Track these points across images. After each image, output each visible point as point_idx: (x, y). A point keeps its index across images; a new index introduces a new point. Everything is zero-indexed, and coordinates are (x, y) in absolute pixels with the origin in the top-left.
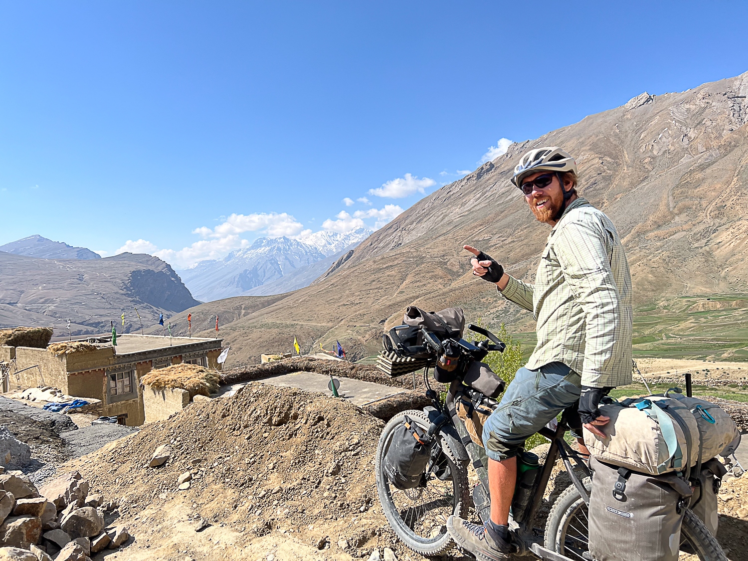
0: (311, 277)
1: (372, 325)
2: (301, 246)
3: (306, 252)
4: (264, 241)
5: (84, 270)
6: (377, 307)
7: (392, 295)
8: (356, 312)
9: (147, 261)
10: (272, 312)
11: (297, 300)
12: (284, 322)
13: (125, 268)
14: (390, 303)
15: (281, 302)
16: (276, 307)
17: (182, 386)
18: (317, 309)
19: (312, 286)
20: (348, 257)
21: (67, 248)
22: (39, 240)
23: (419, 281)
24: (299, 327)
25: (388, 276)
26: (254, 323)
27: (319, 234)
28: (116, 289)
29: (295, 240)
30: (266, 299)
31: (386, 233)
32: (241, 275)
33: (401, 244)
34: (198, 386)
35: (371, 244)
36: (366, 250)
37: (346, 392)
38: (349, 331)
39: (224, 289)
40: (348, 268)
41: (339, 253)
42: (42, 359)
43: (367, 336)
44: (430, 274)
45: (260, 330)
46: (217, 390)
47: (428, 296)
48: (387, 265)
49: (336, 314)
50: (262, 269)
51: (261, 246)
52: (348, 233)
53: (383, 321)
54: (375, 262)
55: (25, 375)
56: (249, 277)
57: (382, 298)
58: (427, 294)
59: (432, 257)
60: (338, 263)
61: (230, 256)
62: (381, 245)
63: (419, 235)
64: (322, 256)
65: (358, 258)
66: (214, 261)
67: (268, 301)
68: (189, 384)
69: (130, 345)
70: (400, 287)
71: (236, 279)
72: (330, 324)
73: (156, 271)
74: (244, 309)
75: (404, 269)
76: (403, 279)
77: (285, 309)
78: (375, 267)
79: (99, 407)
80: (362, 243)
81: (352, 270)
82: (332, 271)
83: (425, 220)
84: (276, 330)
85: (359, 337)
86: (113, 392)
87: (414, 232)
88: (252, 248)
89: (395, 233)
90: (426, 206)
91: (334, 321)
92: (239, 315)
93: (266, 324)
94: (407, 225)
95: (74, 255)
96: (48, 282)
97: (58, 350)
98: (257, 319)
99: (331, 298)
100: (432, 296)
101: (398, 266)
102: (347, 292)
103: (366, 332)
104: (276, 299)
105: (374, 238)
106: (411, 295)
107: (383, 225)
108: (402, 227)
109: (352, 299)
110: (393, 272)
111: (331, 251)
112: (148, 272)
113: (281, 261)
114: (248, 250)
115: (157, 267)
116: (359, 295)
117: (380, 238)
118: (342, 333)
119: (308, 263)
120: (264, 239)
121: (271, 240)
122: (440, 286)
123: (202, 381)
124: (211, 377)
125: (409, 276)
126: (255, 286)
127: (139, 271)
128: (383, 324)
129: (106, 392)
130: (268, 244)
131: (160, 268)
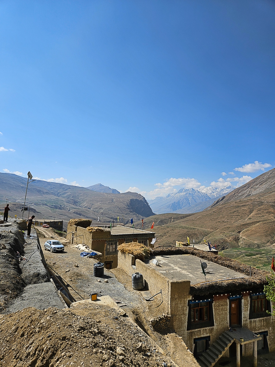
0: (204, 207)
1: (233, 233)
2: (200, 193)
3: (202, 196)
4: (183, 190)
5: (114, 198)
6: (237, 224)
7: (244, 219)
8: (225, 226)
9: (137, 195)
10: (185, 221)
11: (196, 217)
12: (190, 227)
13: (128, 198)
14: (244, 223)
15: (189, 217)
16: (187, 219)
17: (132, 253)
18: (206, 222)
19: (204, 211)
20: (222, 199)
21: (109, 189)
22: (100, 186)
23: (260, 214)
24: (196, 230)
25: (243, 210)
26: (176, 225)
27: (209, 188)
28: (124, 206)
29: (197, 190)
30: (182, 215)
31: (242, 189)
32: (172, 204)
33: (250, 195)
34: (140, 254)
35: (234, 194)
36: (232, 197)
37: (211, 270)
38: (221, 235)
39: (165, 209)
40: (222, 205)
41: (218, 197)
42: (85, 233)
43: (230, 238)
44: (267, 211)
45: (179, 229)
46: (149, 257)
47: (265, 222)
48: (242, 205)
49: (215, 226)
50: (182, 202)
51: (182, 192)
52: (223, 188)
53: (240, 232)
54: (236, 202)
55: (79, 238)
56: (176, 205)
57: (239, 221)
58: (264, 221)
59: (267, 202)
60: (217, 202)
61: (169, 196)
62: (240, 194)
63: (261, 191)
64: (210, 198)
65: (227, 200)
66: (162, 197)
67: (183, 217)
68: (135, 253)
69: (118, 231)
70: (249, 216)
71: (171, 206)
72: (212, 230)
73: (139, 200)
74: (173, 219)
75: (252, 207)
76: (251, 212)
77: (191, 221)
78: (236, 205)
79: (101, 256)
80: (230, 193)
81: (224, 206)
82: (214, 205)
83: (264, 184)
84: (186, 230)
85: (226, 238)
86: (108, 250)
87: (258, 189)
88: (178, 193)
89: (247, 189)
90: (265, 177)
91: (214, 229)
92: (171, 221)
93: (182, 227)
94: (254, 186)
95: (111, 192)
96: (102, 201)
97: (90, 230)
98: (178, 224)
99: (212, 218)
100: (267, 222)
101: (249, 205)
102: (221, 216)
103: (230, 236)
104: (187, 216)
105: (236, 191)
106: (255, 221)
107: (241, 185)
108: (251, 186)
109: (223, 219)
110: (246, 208)
111: (214, 196)
112: (137, 200)
113: (190, 199)
114: (176, 193)
115: (140, 198)
116: (227, 218)
117: (239, 191)
118: (218, 235)
119: (203, 201)
120: (183, 189)
121: (187, 190)
122: (272, 217)
123: (141, 252)
124: (146, 251)
125: (254, 211)
126: (178, 209)
127: (133, 199)
128: (239, 234)
129: (105, 250)
130: (185, 191)
131: (141, 199)
